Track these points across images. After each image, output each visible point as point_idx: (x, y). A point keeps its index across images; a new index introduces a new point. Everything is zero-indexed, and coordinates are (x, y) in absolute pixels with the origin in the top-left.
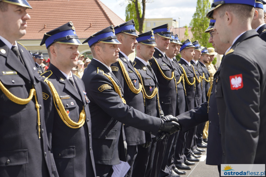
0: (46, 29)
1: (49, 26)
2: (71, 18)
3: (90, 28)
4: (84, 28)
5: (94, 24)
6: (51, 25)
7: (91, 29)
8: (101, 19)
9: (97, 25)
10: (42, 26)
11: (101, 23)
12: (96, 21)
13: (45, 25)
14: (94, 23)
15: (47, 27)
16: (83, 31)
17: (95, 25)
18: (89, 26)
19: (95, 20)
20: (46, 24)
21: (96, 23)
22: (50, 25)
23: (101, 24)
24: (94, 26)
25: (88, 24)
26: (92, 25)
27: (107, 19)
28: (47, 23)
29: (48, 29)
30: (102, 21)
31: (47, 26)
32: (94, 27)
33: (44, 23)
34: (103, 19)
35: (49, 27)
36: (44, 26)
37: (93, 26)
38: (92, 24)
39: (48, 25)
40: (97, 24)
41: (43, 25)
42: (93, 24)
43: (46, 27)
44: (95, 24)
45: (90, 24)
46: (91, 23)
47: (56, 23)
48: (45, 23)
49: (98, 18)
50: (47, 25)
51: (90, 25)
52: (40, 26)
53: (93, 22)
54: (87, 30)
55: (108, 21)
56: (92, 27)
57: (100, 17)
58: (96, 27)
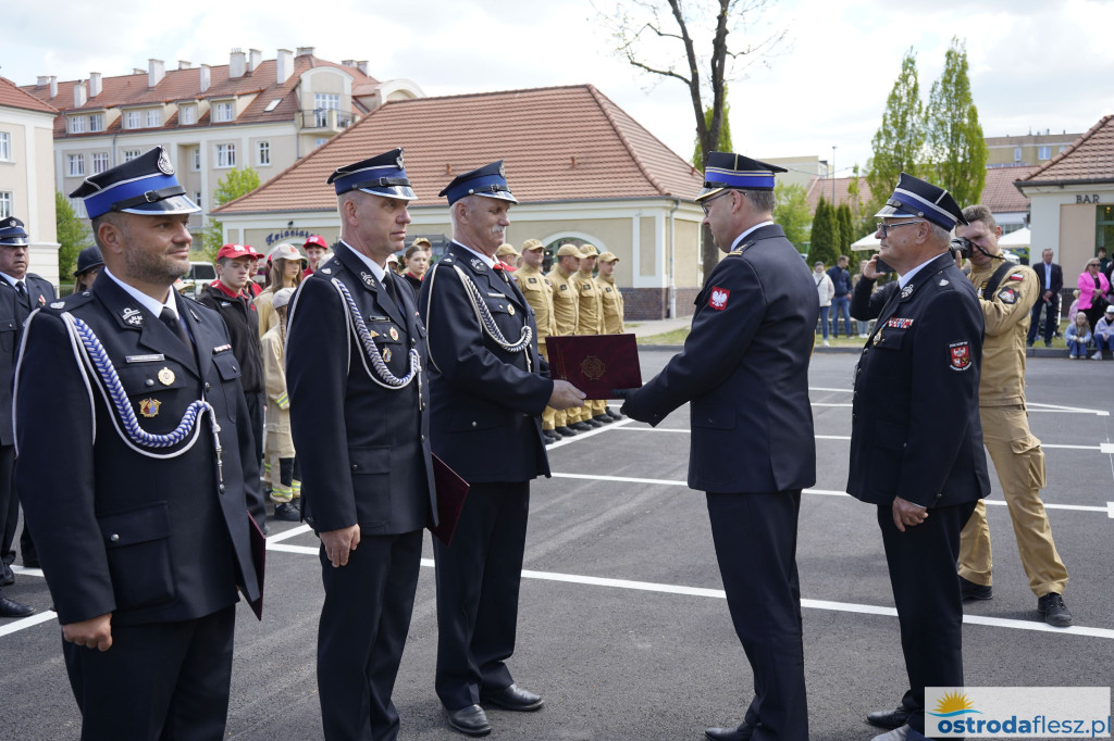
1: (459, 168)
2: (519, 143)
3: (571, 172)
4: (557, 170)
5: (582, 158)
6: (467, 164)
7: (575, 175)
8: (603, 146)
9: (590, 163)
10: (440, 169)
11: (604, 156)
12: (590, 152)
13: (449, 165)
14: (582, 155)
15: (454, 170)
17: (585, 163)
18: (569, 164)
19: (587, 147)
20: (451, 162)
21: (588, 158)
22: (461, 165)
23: (601, 160)
24: (582, 166)
25: (566, 159)
26: (576, 161)
28: (455, 159)
30: (606, 151)
31: (455, 167)
32: (582, 169)
33: (446, 160)
34: (609, 145)
36: (445, 168)
37: (579, 164)
38: (578, 158)
39: (457, 164)
40: (591, 160)
42: (579, 161)
43: (451, 169)
44: (584, 160)
45: (573, 159)
46: (576, 156)
47: (479, 159)
49: (595, 141)
50: (454, 165)
51: (570, 161)
52: (436, 169)
53: (580, 153)
54: (563, 178)
55: (623, 150)
56: (577, 169)
57: (600, 138)
58: (587, 166)
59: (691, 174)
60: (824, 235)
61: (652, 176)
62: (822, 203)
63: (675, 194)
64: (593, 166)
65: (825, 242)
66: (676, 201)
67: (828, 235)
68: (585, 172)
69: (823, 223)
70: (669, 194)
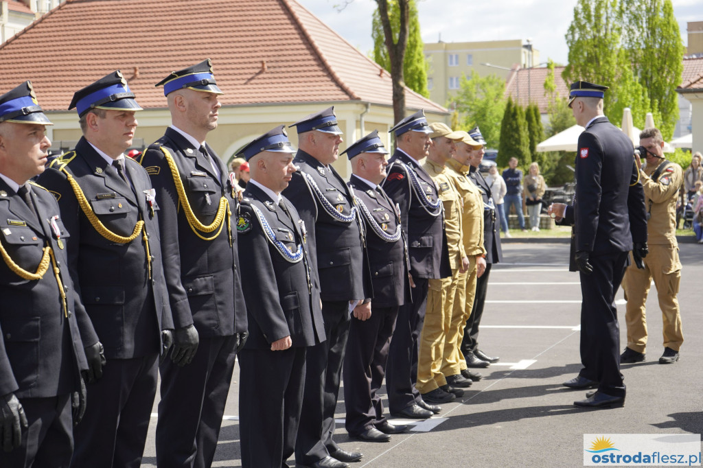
0: (138, 79)
1: (146, 70)
2: (207, 46)
3: (260, 76)
4: (246, 74)
5: (272, 62)
6: (154, 67)
7: (264, 78)
8: (292, 50)
9: (280, 67)
10: (128, 71)
11: (293, 61)
12: (279, 56)
13: (135, 68)
14: (272, 59)
15: (141, 73)
16: (241, 84)
17: (275, 67)
18: (258, 68)
19: (276, 50)
20: (137, 66)
21: (277, 61)
22: (149, 68)
23: (291, 64)
24: (272, 70)
25: (256, 62)
26: (266, 67)
27: (308, 49)
28: (141, 63)
29: (143, 79)
30: (295, 55)
31: (142, 71)
32: (272, 73)
33: (132, 63)
34: (298, 49)
35: (146, 73)
36: (132, 71)
37: (269, 67)
38: (267, 62)
39: (144, 68)
40: (281, 64)
41: (129, 68)
42: (270, 64)
43: (138, 73)
44: (274, 64)
45: (262, 62)
46: (265, 59)
47: (166, 62)
48: (137, 63)
49: (284, 45)
50: (140, 68)
51: (260, 65)
53: (269, 56)
54: (253, 81)
55: (312, 54)
56: (267, 73)
57: (289, 42)
58: (278, 70)
59: (380, 75)
60: (512, 136)
61: (342, 80)
62: (509, 105)
63: (364, 98)
64: (283, 69)
65: (514, 143)
66: (366, 105)
67: (516, 136)
68: (276, 75)
69: (511, 124)
70: (359, 99)
